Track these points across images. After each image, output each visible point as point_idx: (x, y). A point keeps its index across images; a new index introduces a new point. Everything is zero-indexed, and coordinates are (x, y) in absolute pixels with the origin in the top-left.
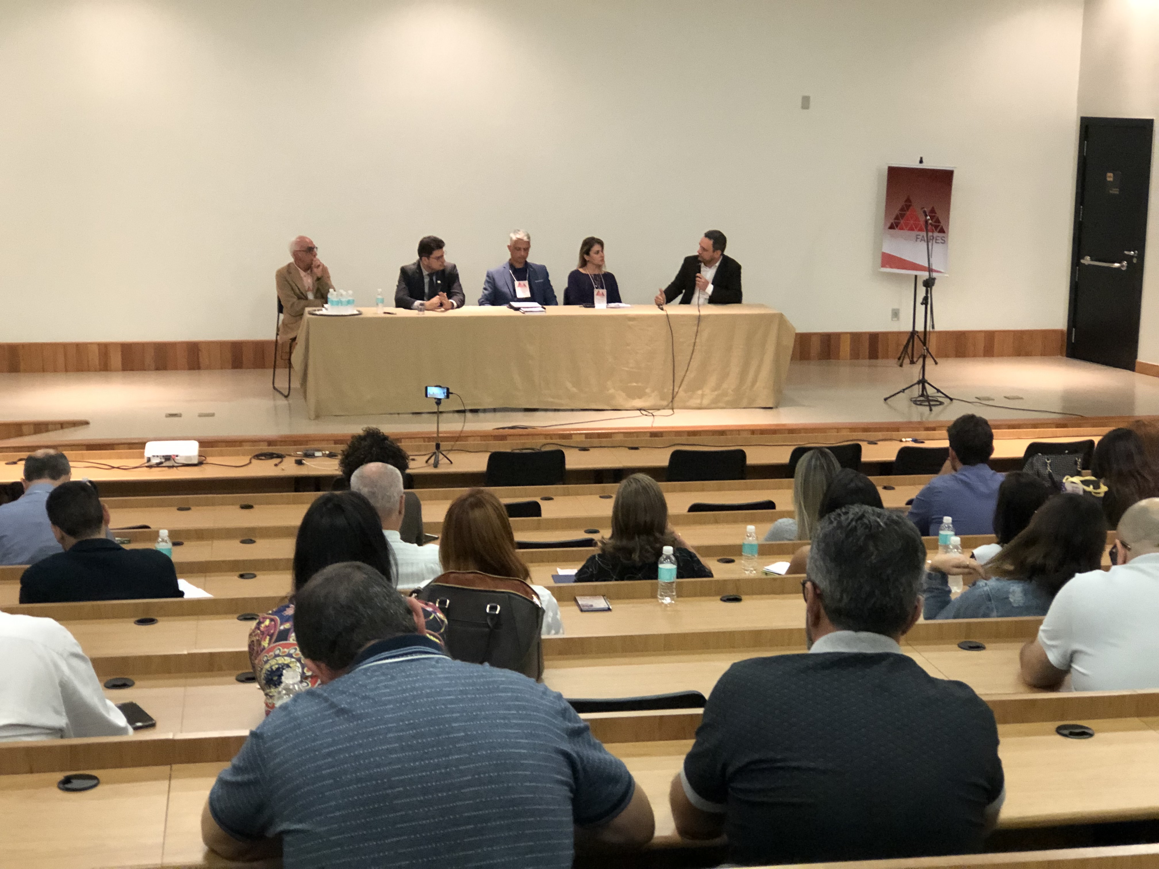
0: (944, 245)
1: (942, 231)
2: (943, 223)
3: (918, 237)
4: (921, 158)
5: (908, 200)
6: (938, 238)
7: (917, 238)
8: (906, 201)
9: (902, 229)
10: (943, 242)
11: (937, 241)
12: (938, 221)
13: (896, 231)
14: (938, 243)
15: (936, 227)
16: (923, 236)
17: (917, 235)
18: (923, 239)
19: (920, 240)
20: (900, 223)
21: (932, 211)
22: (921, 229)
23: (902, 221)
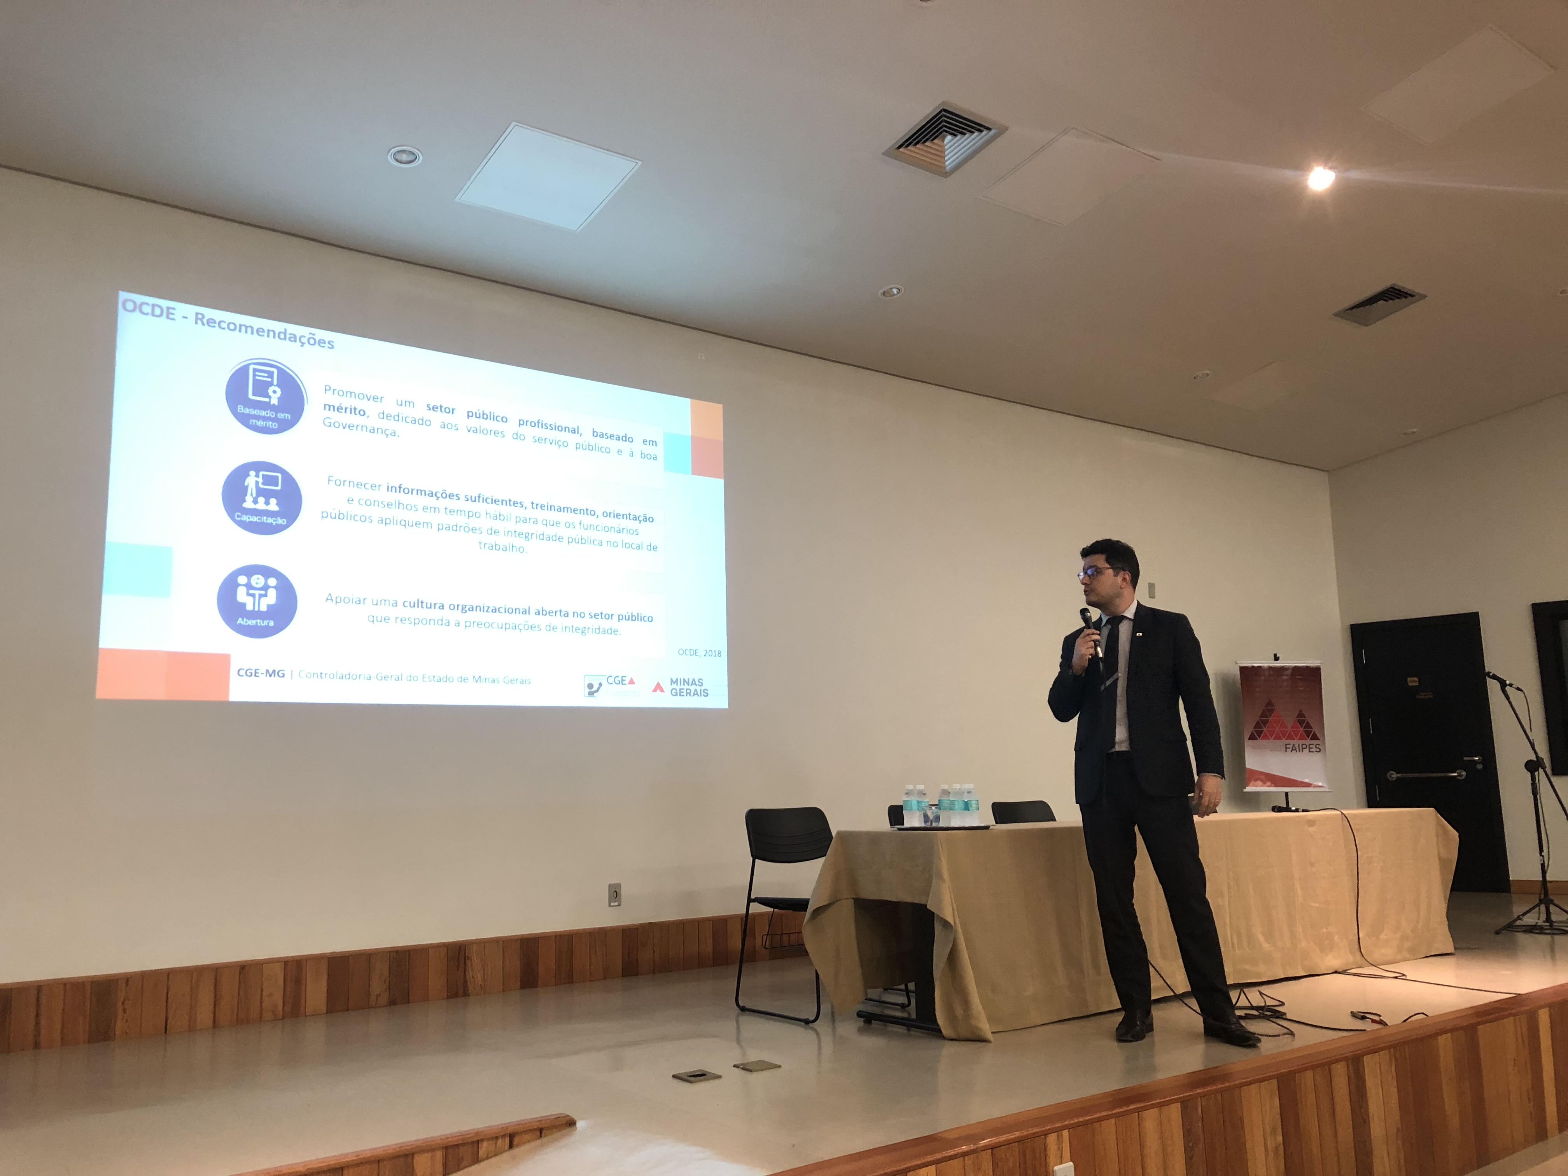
0: (1320, 753)
1: (1315, 737)
2: (1315, 729)
3: (1288, 746)
4: (1275, 655)
5: (1270, 703)
6: (1311, 746)
7: (1286, 748)
8: (1267, 705)
9: (1265, 737)
10: (1318, 750)
11: (1311, 750)
12: (1308, 726)
13: (1260, 742)
14: (1312, 752)
15: (1308, 734)
16: (1294, 745)
17: (1286, 745)
18: (1294, 748)
19: (1291, 749)
20: (1263, 731)
21: (1301, 715)
22: (1290, 737)
23: (1265, 729)
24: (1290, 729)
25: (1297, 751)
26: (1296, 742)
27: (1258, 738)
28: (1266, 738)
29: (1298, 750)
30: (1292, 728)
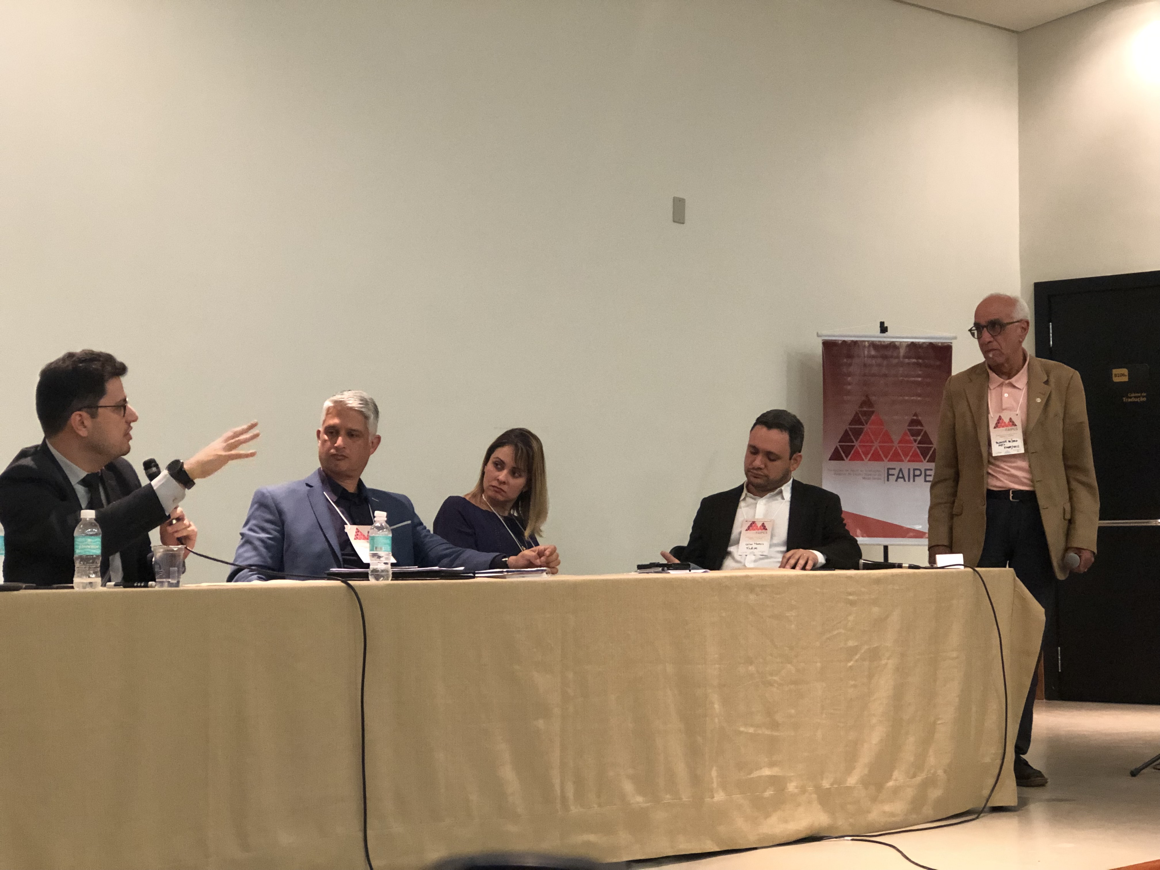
3: (891, 472)
5: (867, 402)
7: (888, 475)
12: (926, 440)
13: (846, 464)
16: (901, 470)
17: (888, 469)
18: (901, 475)
19: (895, 477)
20: (853, 446)
21: (915, 422)
22: (896, 457)
23: (857, 444)
24: (896, 444)
25: (905, 481)
26: (906, 466)
27: (845, 458)
28: (857, 457)
29: (907, 479)
30: (899, 443)
